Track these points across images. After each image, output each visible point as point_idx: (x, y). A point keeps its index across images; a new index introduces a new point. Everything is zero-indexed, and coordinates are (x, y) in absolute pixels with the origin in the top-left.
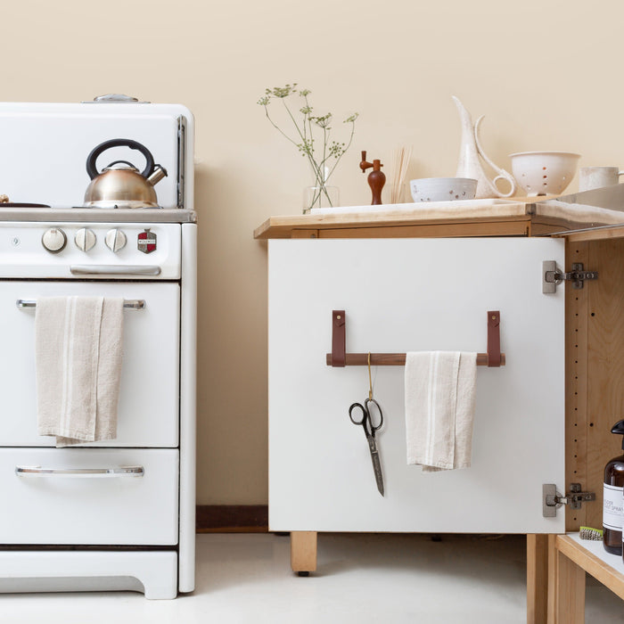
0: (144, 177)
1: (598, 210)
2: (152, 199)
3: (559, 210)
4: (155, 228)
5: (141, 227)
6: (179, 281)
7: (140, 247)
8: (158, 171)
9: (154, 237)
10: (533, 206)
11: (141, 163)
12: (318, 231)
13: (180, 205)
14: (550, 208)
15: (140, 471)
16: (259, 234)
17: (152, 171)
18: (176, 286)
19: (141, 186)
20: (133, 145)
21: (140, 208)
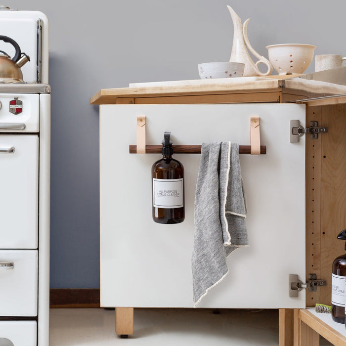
0: (14, 62)
1: (328, 84)
2: (19, 77)
3: (301, 84)
4: (21, 97)
5: (12, 96)
6: (38, 134)
7: (11, 110)
8: (23, 58)
9: (21, 103)
10: (283, 81)
11: (11, 52)
12: (134, 99)
13: (39, 81)
14: (295, 83)
15: (11, 265)
16: (94, 101)
17: (19, 58)
18: (36, 137)
19: (11, 67)
20: (6, 39)
21: (10, 83)
